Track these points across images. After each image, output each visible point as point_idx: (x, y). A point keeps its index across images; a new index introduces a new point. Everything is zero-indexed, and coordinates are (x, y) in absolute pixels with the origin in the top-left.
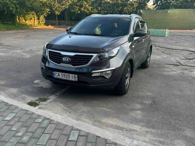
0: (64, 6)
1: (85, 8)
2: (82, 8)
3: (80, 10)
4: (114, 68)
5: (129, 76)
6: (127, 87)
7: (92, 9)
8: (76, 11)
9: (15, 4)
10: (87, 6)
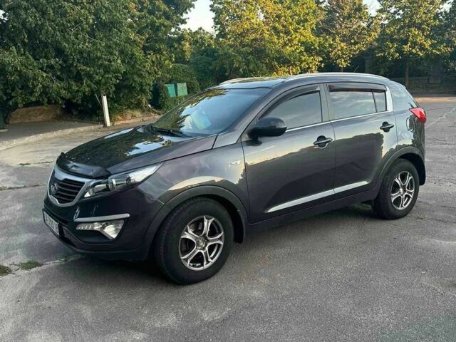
0: (357, 47)
1: (414, 44)
2: (405, 46)
3: (399, 50)
4: (128, 215)
5: (223, 239)
6: (206, 266)
7: (433, 46)
8: (389, 54)
9: (245, 55)
10: (420, 39)
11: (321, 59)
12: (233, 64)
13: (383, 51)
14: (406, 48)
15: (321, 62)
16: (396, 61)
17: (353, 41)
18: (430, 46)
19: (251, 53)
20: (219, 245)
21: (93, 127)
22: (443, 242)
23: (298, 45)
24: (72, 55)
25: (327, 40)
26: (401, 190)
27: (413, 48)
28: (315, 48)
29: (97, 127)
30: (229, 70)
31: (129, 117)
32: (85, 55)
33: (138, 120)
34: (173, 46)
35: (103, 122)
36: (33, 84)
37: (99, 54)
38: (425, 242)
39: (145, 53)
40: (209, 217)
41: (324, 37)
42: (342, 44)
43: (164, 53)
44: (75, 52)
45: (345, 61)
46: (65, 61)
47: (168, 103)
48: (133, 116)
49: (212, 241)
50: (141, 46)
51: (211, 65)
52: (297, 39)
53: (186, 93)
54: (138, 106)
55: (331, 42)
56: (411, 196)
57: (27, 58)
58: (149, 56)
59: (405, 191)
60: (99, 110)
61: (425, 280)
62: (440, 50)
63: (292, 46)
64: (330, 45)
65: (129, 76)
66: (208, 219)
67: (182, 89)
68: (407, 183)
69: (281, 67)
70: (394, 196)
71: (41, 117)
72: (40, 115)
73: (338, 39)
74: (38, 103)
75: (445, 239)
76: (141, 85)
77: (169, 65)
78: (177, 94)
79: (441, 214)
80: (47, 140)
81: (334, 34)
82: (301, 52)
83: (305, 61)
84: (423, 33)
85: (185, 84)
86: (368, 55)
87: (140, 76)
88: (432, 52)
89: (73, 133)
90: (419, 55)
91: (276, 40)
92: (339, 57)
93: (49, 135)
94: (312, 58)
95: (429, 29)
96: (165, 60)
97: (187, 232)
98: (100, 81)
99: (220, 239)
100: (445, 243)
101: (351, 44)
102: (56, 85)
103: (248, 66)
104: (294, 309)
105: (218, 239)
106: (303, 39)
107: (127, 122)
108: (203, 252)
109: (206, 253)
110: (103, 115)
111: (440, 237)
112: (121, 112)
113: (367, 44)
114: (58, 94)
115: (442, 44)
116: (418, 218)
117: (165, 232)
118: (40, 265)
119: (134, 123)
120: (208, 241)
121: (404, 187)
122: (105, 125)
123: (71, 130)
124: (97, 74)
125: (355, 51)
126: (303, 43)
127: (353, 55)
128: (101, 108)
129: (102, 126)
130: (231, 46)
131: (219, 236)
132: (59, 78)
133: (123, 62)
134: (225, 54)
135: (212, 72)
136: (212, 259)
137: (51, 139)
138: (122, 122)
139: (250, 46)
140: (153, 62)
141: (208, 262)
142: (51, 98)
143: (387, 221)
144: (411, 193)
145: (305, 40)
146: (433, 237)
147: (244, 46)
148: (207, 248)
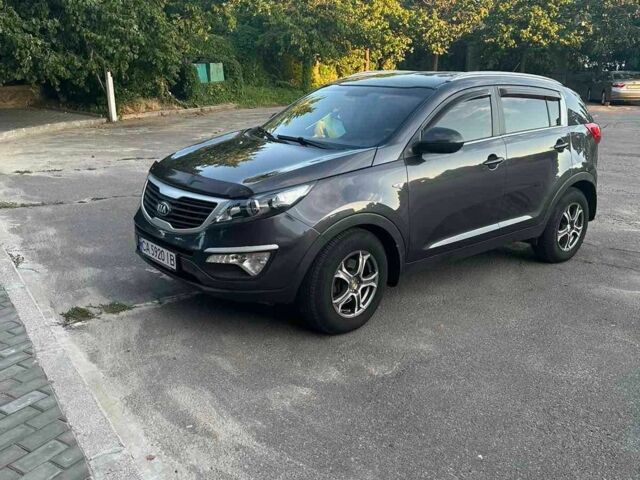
0: (459, 27)
1: (536, 29)
2: (524, 31)
3: (516, 36)
4: (275, 247)
5: (377, 280)
6: (357, 313)
7: (560, 33)
8: (501, 41)
9: (307, 28)
10: (544, 23)
11: (410, 41)
12: (290, 40)
13: (494, 36)
14: (526, 33)
15: (410, 45)
16: (510, 50)
17: (454, 19)
18: (557, 33)
19: (316, 26)
20: (372, 288)
21: (92, 122)
22: (625, 292)
23: (380, 18)
24: (75, 15)
25: (420, 15)
26: (569, 226)
27: (534, 34)
28: (404, 25)
29: (98, 121)
30: (283, 49)
31: (143, 108)
32: (94, 16)
33: (155, 114)
34: (211, 9)
35: (107, 114)
36: (20, 55)
37: (114, 16)
38: (603, 290)
39: (168, 16)
40: (365, 252)
41: (417, 11)
42: (442, 23)
43: (198, 17)
44: (79, 10)
45: (442, 46)
46: (64, 23)
47: (198, 91)
48: (148, 108)
49: (366, 282)
50: (163, 6)
51: (256, 39)
52: (380, 9)
53: (222, 79)
54: (154, 93)
55: (426, 18)
56: (579, 234)
57: (11, 15)
58: (174, 22)
59: (572, 228)
60: (100, 96)
61: (618, 334)
62: (569, 40)
63: (371, 20)
64: (425, 22)
65: (148, 50)
66: (363, 255)
67: (217, 73)
68: (576, 219)
69: (354, 49)
70: (561, 234)
71: (13, 102)
72: (11, 99)
73: (435, 15)
74: (22, 82)
75: (624, 288)
76: (165, 62)
77: (203, 35)
78: (209, 79)
79: (612, 258)
80: (34, 137)
81: (429, 7)
82: (384, 29)
83: (389, 42)
84: (549, 13)
85: (221, 65)
86: (471, 39)
87: (165, 50)
88: (559, 42)
89: (65, 129)
90: (541, 44)
91: (351, 9)
92: (435, 41)
93: (34, 130)
94: (399, 38)
95: (557, 8)
96: (199, 28)
97: (341, 270)
98: (113, 55)
99: (374, 280)
100: (626, 293)
101: (453, 22)
102: (52, 58)
103: (311, 44)
104: (476, 364)
105: (372, 281)
106: (387, 11)
107: (140, 116)
108: (355, 295)
109: (358, 297)
110: (107, 104)
111: (618, 285)
112: (131, 101)
113: (473, 24)
114: (55, 72)
115: (572, 31)
116: (586, 262)
117: (318, 269)
118: (130, 308)
119: (149, 118)
120: (361, 282)
121: (572, 223)
122: (109, 119)
123: (62, 125)
124: (110, 45)
125: (457, 33)
126: (387, 17)
127: (454, 38)
128: (104, 94)
129: (105, 120)
130: (288, 13)
131: (373, 277)
132: (53, 47)
133: (140, 28)
134: (279, 24)
135: (260, 49)
136: (364, 304)
137: (38, 136)
138: (132, 116)
139: (315, 16)
140: (180, 30)
141: (359, 308)
142: (42, 77)
143: (550, 265)
144: (578, 231)
145: (389, 12)
146: (610, 285)
147: (306, 15)
148: (359, 291)
